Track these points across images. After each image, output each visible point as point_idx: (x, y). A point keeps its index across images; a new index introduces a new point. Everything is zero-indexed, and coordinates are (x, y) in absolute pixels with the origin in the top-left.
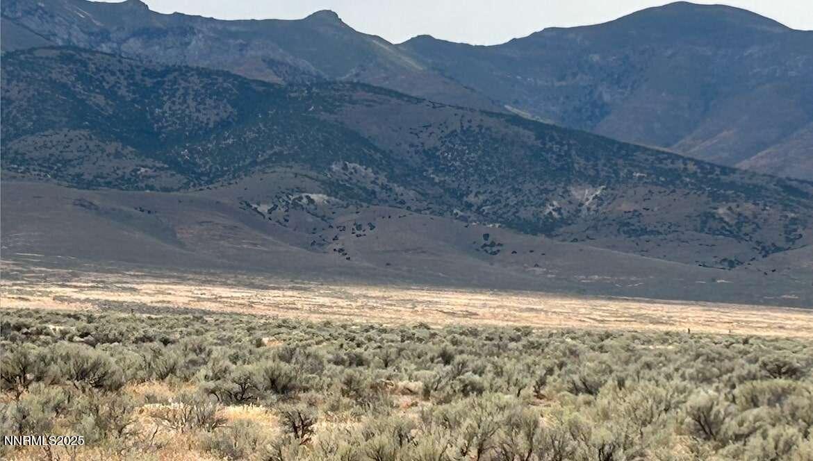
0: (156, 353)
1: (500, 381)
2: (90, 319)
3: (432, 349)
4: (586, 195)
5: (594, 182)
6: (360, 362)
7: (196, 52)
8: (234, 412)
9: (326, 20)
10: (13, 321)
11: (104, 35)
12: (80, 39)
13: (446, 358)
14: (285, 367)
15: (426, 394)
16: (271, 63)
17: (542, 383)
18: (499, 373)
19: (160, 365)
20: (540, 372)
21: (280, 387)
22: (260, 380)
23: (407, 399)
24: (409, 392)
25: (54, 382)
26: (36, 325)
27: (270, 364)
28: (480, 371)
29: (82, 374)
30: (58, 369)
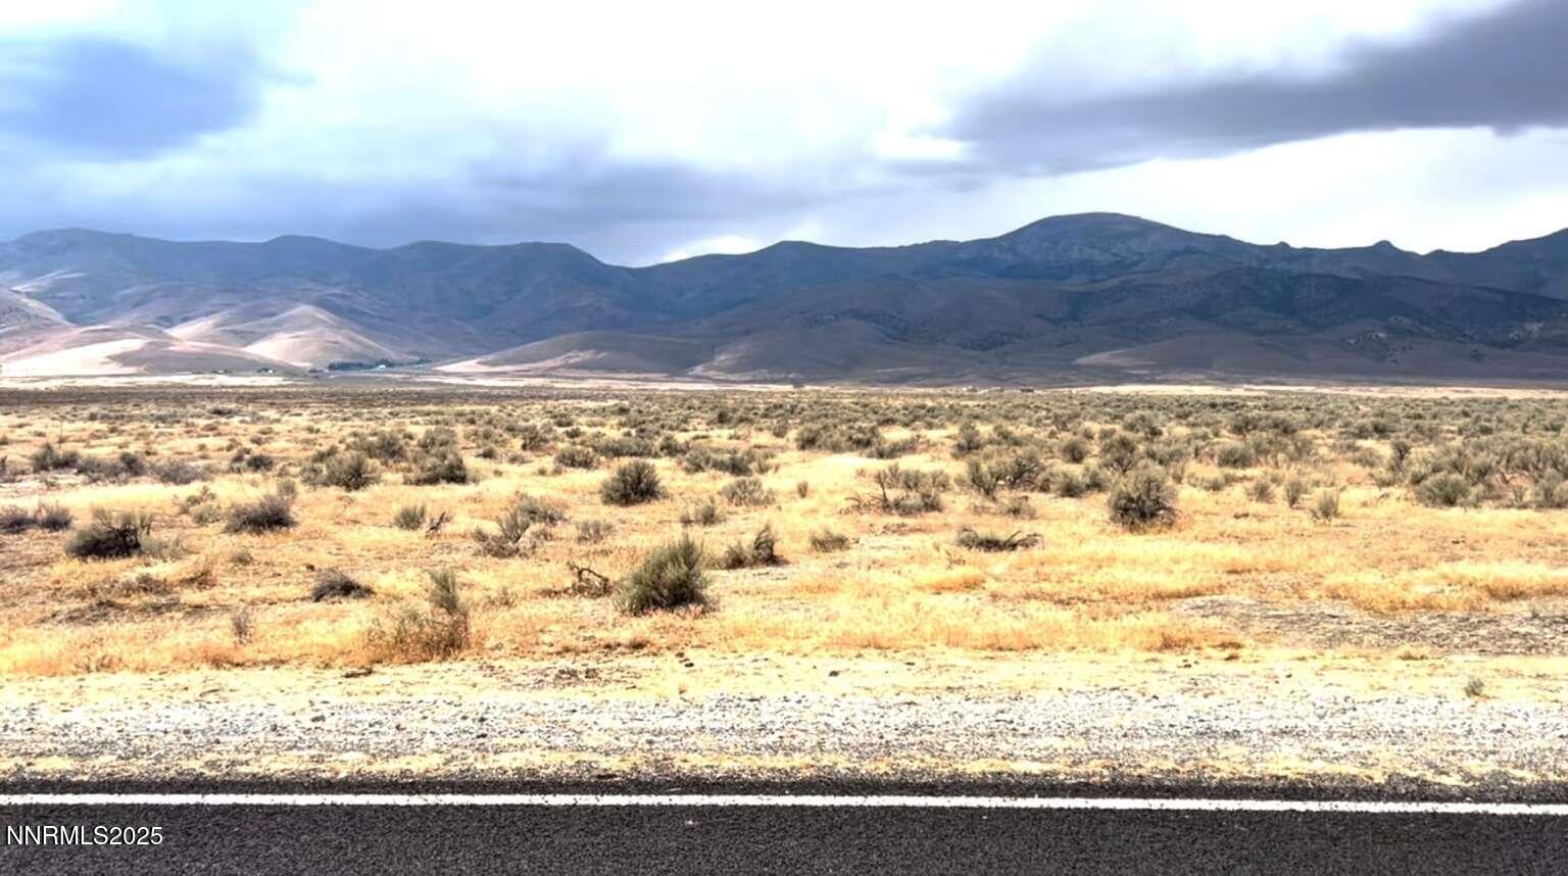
0: (1313, 415)
1: (1501, 426)
2: (1267, 399)
3: (1458, 410)
4: (1534, 327)
5: (1539, 320)
6: (1420, 417)
7: (1315, 267)
8: (1361, 443)
9: (1384, 246)
10: (1229, 400)
11: (1267, 261)
12: (1254, 264)
13: (1466, 414)
14: (1382, 421)
15: (1460, 432)
16: (1355, 269)
17: (1525, 426)
18: (1500, 420)
19: (1315, 421)
20: (1524, 420)
21: (1380, 431)
22: (1370, 427)
23: (1450, 435)
24: (1452, 432)
25: (1262, 430)
26: (1241, 403)
27: (1373, 419)
28: (1489, 421)
29: (1276, 426)
30: (1262, 423)
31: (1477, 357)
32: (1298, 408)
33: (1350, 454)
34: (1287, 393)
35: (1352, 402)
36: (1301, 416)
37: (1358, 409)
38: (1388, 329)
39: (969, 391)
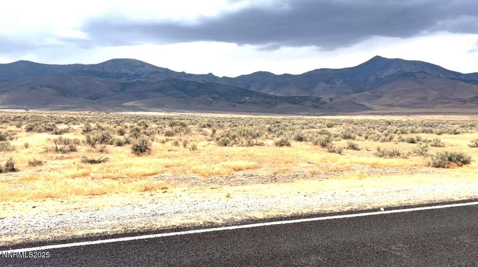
0: (191, 121)
1: (239, 125)
2: (179, 117)
3: (229, 120)
4: (247, 98)
5: (249, 96)
6: (219, 122)
7: (192, 79)
8: (204, 129)
9: (210, 74)
10: (169, 117)
11: (179, 77)
12: (176, 77)
13: (231, 121)
14: (210, 123)
15: (229, 126)
16: (203, 81)
17: (245, 125)
18: (239, 123)
19: (192, 123)
20: (245, 123)
21: (209, 126)
22: (206, 125)
23: (227, 127)
24: (227, 126)
25: (178, 125)
26: (172, 118)
27: (207, 123)
28: (236, 123)
29: (181, 124)
30: (178, 124)
31: (234, 106)
32: (188, 119)
33: (201, 132)
34: (184, 115)
35: (202, 118)
36: (188, 121)
37: (204, 120)
38: (212, 98)
39: (89, 113)
